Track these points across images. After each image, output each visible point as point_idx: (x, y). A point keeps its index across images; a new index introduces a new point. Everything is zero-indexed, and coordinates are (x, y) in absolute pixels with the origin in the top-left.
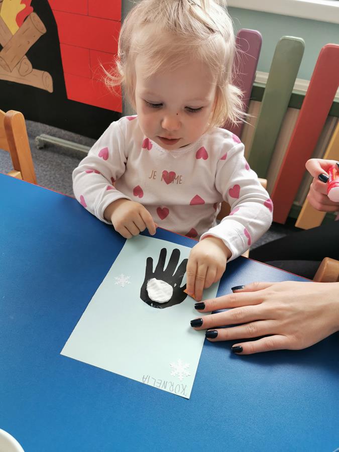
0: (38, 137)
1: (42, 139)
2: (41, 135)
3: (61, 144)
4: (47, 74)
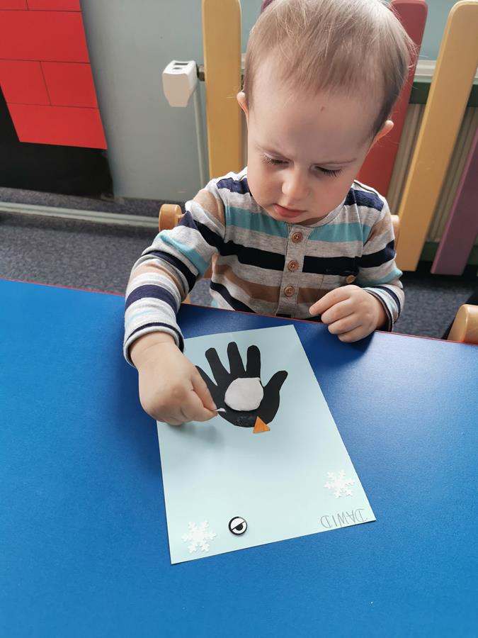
3: (22, 212)
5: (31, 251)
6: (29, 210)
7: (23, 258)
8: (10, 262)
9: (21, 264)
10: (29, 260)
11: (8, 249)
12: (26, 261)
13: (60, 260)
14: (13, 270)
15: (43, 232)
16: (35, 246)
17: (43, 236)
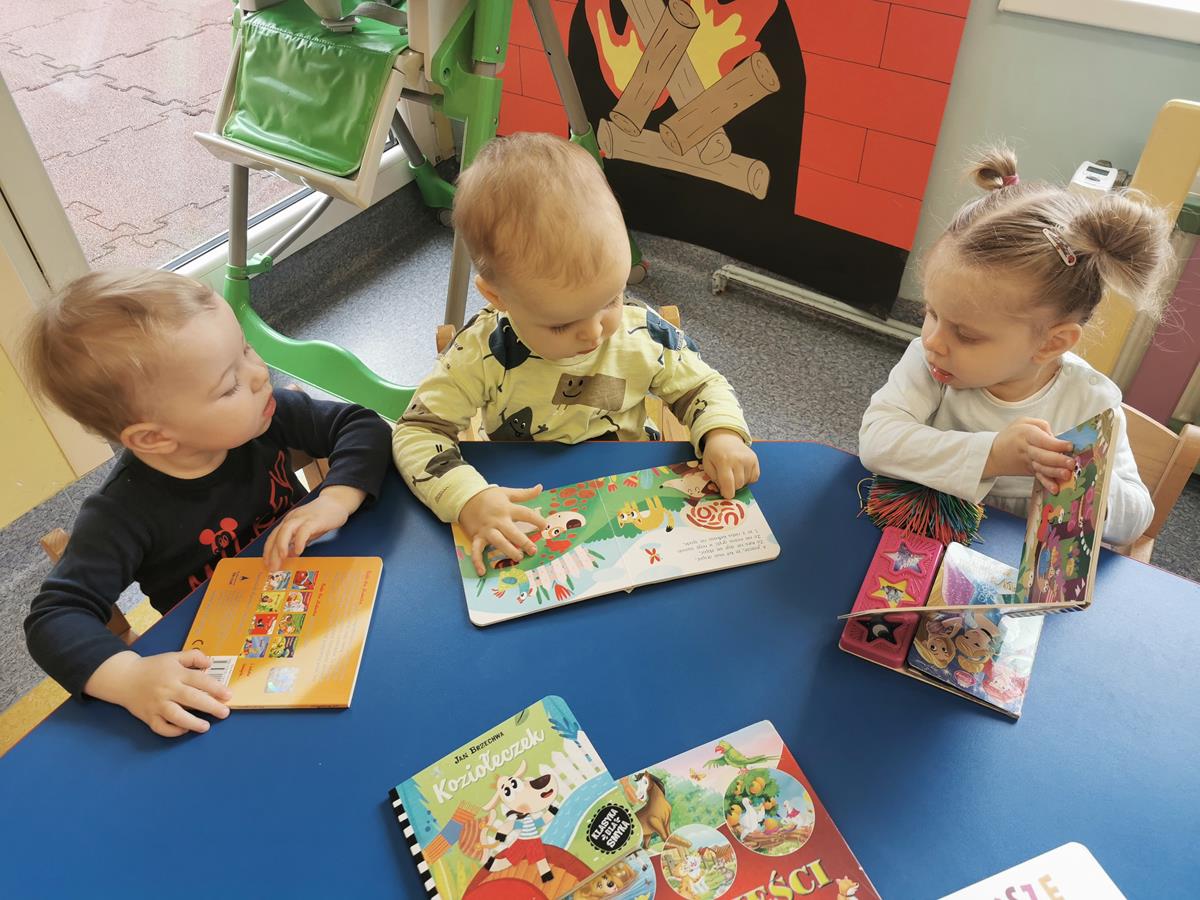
0: (719, 271)
1: (728, 275)
2: (725, 267)
3: (769, 289)
4: (761, 165)
5: (767, 345)
6: (777, 288)
7: (757, 353)
8: (741, 354)
9: (754, 362)
10: (765, 358)
11: (737, 335)
12: (762, 359)
13: (806, 367)
14: (745, 368)
15: (785, 322)
16: (774, 340)
17: (785, 327)
